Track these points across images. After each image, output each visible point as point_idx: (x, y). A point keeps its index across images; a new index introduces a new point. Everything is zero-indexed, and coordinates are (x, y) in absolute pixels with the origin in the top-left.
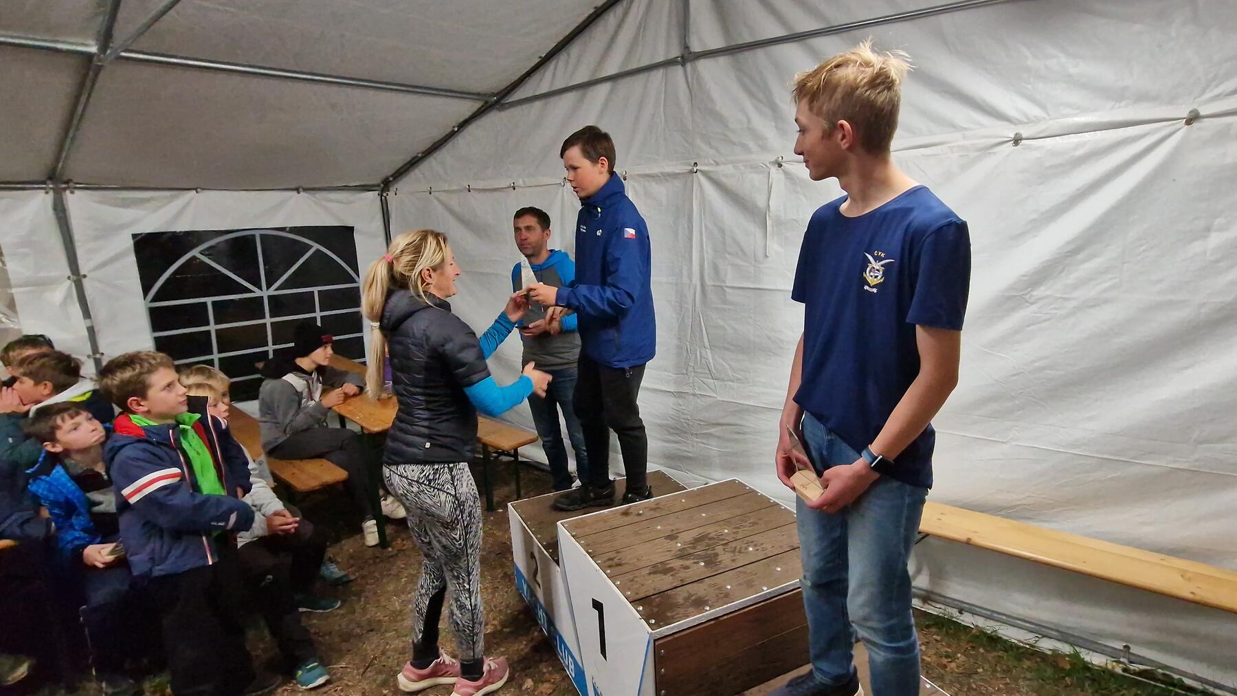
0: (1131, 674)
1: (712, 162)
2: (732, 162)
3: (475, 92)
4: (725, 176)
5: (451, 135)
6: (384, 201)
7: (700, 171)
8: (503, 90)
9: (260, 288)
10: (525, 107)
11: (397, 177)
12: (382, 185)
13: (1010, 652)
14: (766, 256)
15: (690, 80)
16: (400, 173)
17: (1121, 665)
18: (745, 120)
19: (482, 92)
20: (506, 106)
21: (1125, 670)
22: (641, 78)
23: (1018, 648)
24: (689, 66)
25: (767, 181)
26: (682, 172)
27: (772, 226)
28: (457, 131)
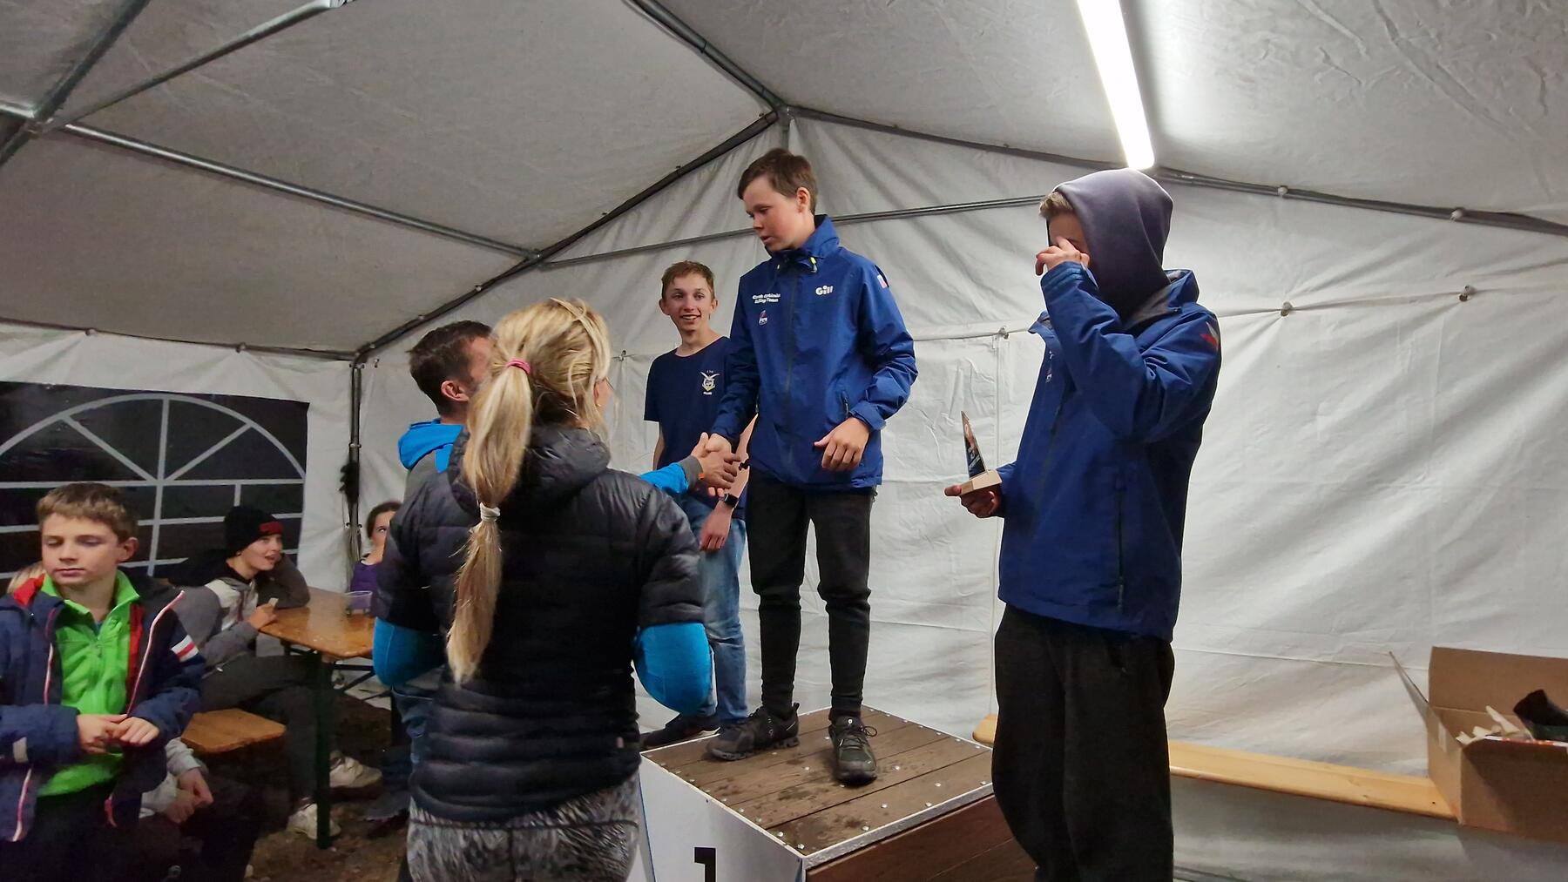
3: (517, 245)
5: (472, 295)
6: (356, 376)
8: (552, 247)
9: (155, 475)
10: (576, 268)
11: (383, 344)
12: (358, 354)
16: (387, 341)
19: (523, 247)
20: (553, 265)
28: (481, 291)
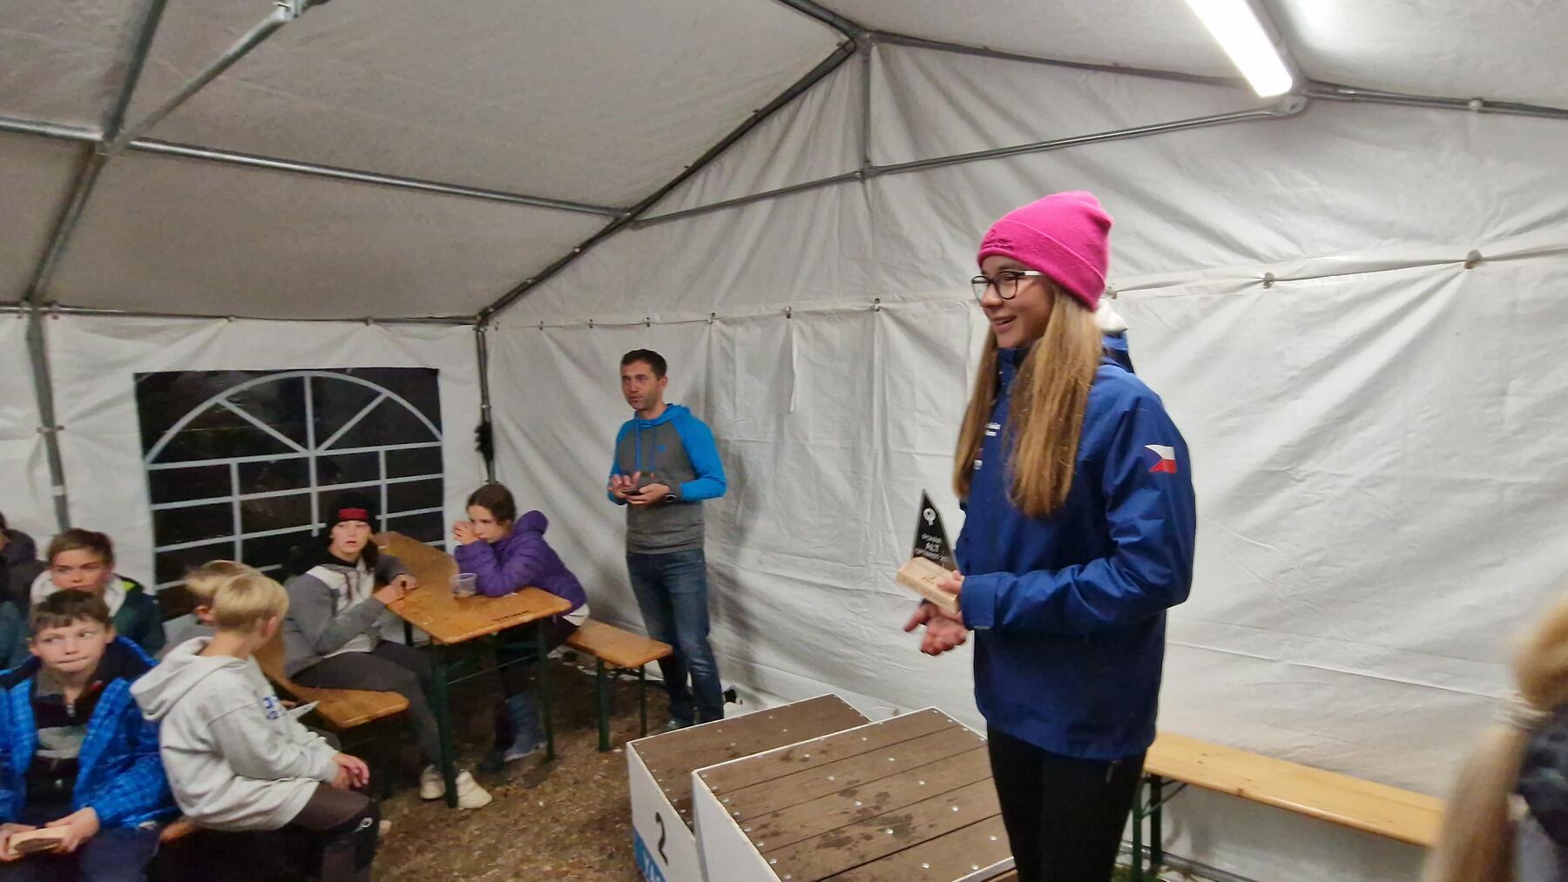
1: (899, 298)
2: (924, 299)
3: (604, 204)
4: (915, 316)
5: (572, 257)
7: (884, 309)
8: (638, 205)
9: (306, 447)
10: (667, 226)
11: (500, 308)
12: (479, 318)
15: (870, 198)
16: (503, 303)
18: (938, 249)
19: (612, 206)
20: (642, 224)
22: (809, 196)
24: (869, 182)
26: (862, 309)
28: (579, 253)
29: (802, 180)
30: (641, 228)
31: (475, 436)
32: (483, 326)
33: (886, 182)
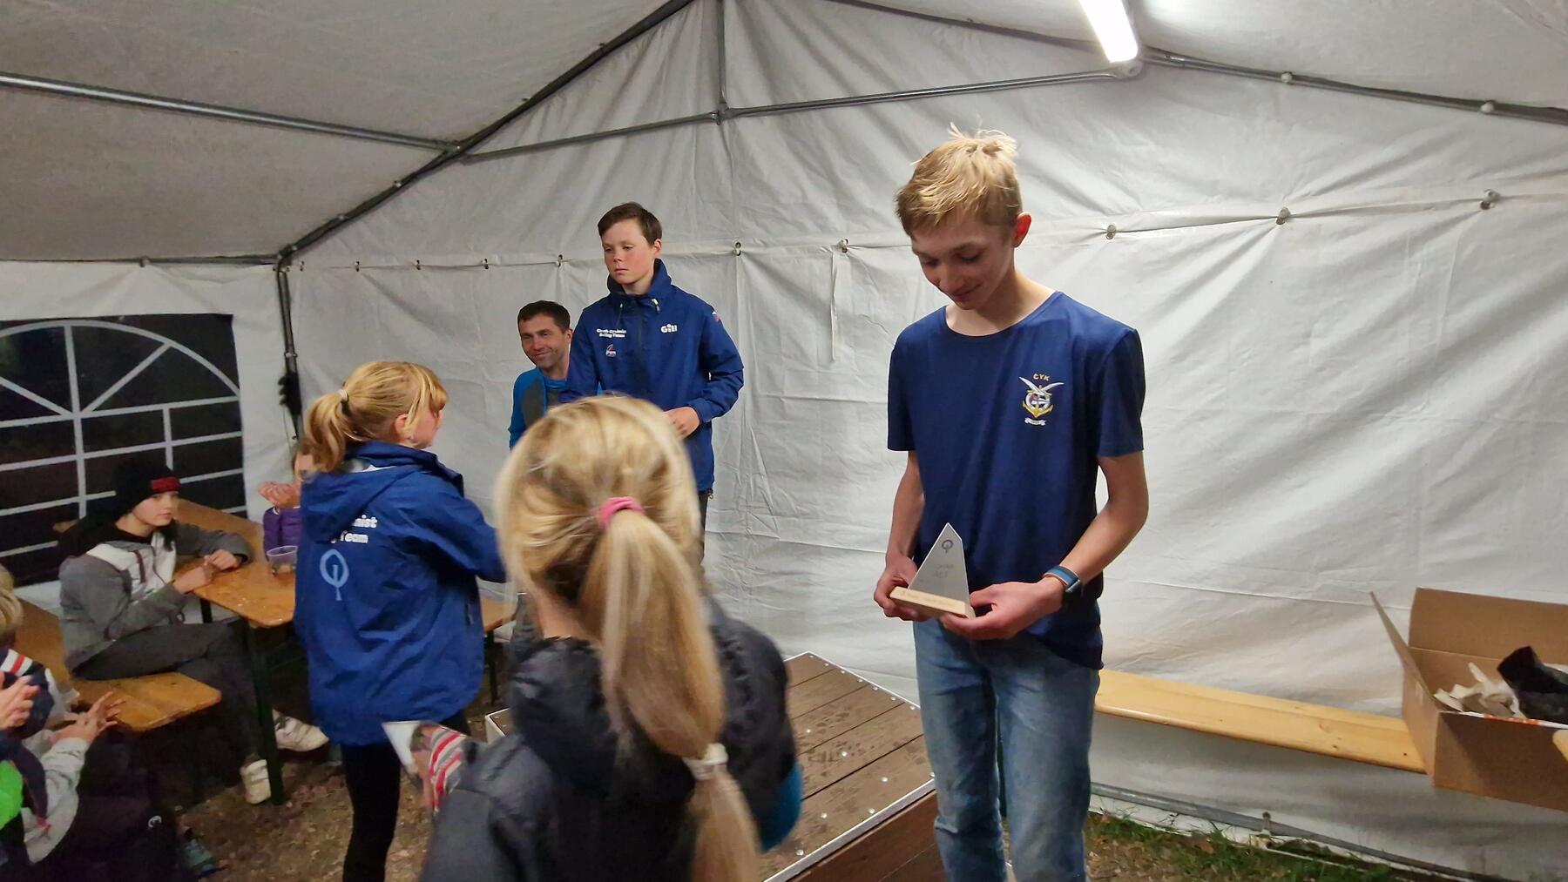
0: (1277, 849)
1: (760, 243)
2: (785, 244)
3: (431, 138)
4: (778, 261)
5: (392, 192)
6: (282, 280)
7: (745, 253)
8: (471, 138)
9: (69, 409)
10: (503, 162)
11: (305, 246)
12: (280, 257)
13: (1147, 841)
14: (831, 360)
15: (727, 140)
16: (308, 242)
17: (1264, 839)
18: (799, 194)
19: (439, 139)
20: (475, 158)
21: (1270, 845)
22: (663, 135)
23: (1155, 833)
24: (726, 124)
25: (828, 268)
26: (721, 253)
27: (838, 323)
28: (401, 187)
29: (653, 119)
30: (474, 162)
31: (279, 388)
32: (284, 266)
33: (744, 124)
